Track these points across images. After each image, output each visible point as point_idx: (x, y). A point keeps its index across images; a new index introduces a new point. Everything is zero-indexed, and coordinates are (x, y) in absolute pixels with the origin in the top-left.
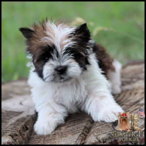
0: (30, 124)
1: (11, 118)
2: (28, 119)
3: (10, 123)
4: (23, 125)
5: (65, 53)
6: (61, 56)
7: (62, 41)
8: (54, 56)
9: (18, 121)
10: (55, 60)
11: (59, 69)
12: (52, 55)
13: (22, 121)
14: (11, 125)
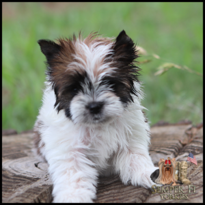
0: (46, 198)
1: (20, 186)
2: (44, 190)
3: (16, 194)
4: (35, 198)
5: (100, 84)
6: (96, 88)
7: (96, 66)
8: (86, 87)
9: (29, 191)
10: (87, 93)
11: (93, 106)
12: (83, 86)
13: (34, 193)
14: (17, 197)
